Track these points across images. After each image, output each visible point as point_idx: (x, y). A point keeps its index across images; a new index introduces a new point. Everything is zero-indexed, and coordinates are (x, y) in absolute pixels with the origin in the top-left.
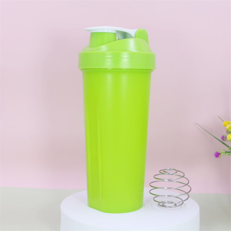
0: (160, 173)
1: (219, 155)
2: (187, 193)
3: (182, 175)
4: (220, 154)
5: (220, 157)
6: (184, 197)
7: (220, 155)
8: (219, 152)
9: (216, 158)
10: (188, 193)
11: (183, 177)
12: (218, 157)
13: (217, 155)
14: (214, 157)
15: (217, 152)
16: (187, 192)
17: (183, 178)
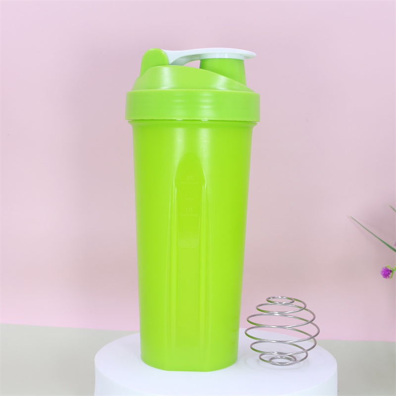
0: (268, 302)
1: (389, 274)
2: (313, 337)
3: (303, 306)
4: (391, 271)
5: (392, 277)
6: (308, 344)
7: (391, 274)
8: (389, 269)
9: (384, 279)
10: (315, 338)
11: (304, 308)
12: (389, 277)
13: (387, 273)
14: (381, 276)
15: (386, 268)
16: (313, 335)
17: (304, 310)
